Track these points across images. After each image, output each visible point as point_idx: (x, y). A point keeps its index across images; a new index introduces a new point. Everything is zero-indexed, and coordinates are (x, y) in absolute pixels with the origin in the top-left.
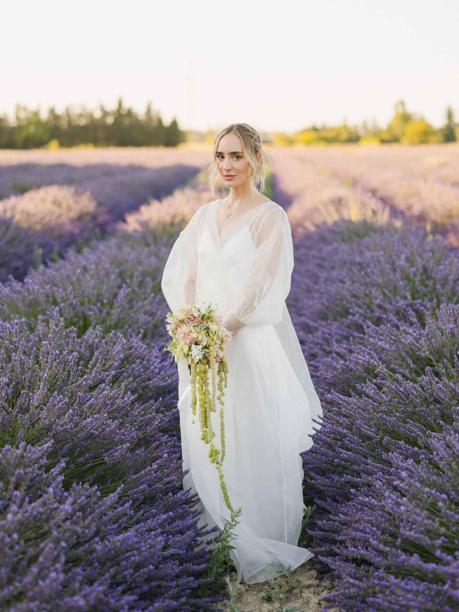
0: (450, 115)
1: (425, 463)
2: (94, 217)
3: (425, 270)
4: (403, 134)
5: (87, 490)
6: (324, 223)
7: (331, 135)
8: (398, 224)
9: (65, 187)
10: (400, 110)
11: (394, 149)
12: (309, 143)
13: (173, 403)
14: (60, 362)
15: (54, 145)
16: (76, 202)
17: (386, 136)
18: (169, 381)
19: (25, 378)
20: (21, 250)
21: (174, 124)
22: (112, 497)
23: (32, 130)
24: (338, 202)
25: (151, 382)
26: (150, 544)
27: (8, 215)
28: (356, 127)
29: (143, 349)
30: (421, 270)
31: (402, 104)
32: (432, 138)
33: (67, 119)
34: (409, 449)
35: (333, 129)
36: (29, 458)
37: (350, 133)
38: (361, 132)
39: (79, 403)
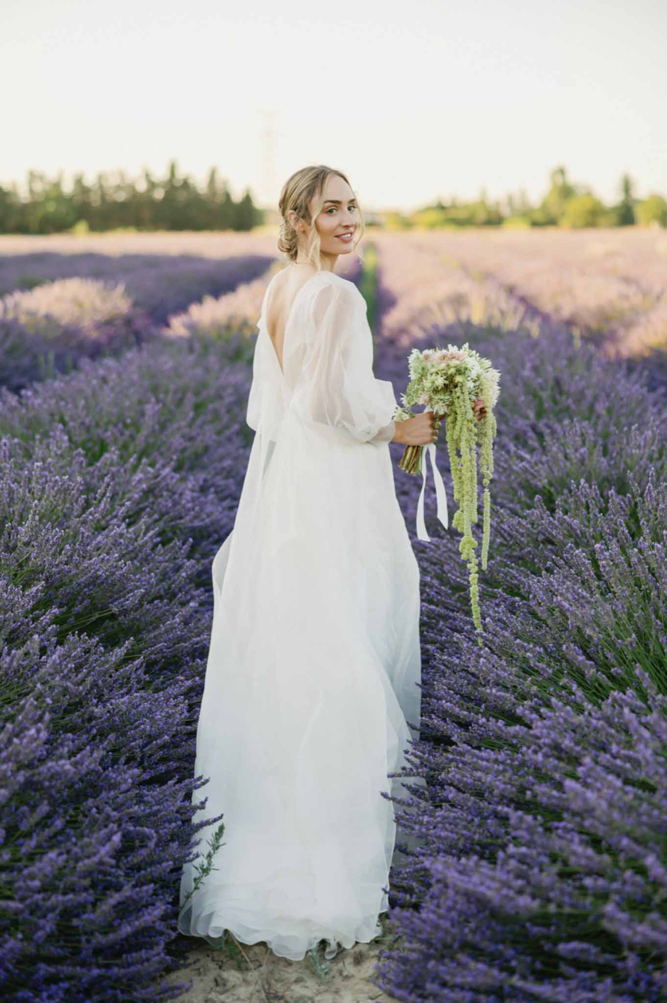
0: (627, 187)
1: (523, 612)
2: (128, 321)
3: (558, 382)
4: (563, 214)
5: (85, 642)
6: (435, 327)
7: (462, 215)
8: (534, 327)
9: (89, 281)
10: (560, 180)
11: (551, 234)
12: (432, 226)
13: (212, 550)
14: (59, 490)
15: (81, 228)
16: (104, 300)
17: (539, 217)
18: (207, 521)
19: (14, 512)
20: (26, 361)
21: (248, 200)
22: (119, 652)
23: (51, 207)
24: (458, 301)
25: (182, 521)
26: (168, 712)
27: (10, 316)
28: (498, 204)
29: (174, 481)
30: (551, 383)
31: (562, 172)
32: (602, 220)
33: (99, 192)
34: (506, 599)
35: (466, 207)
36: (11, 600)
37: (489, 212)
38: (505, 211)
39: (82, 541)
